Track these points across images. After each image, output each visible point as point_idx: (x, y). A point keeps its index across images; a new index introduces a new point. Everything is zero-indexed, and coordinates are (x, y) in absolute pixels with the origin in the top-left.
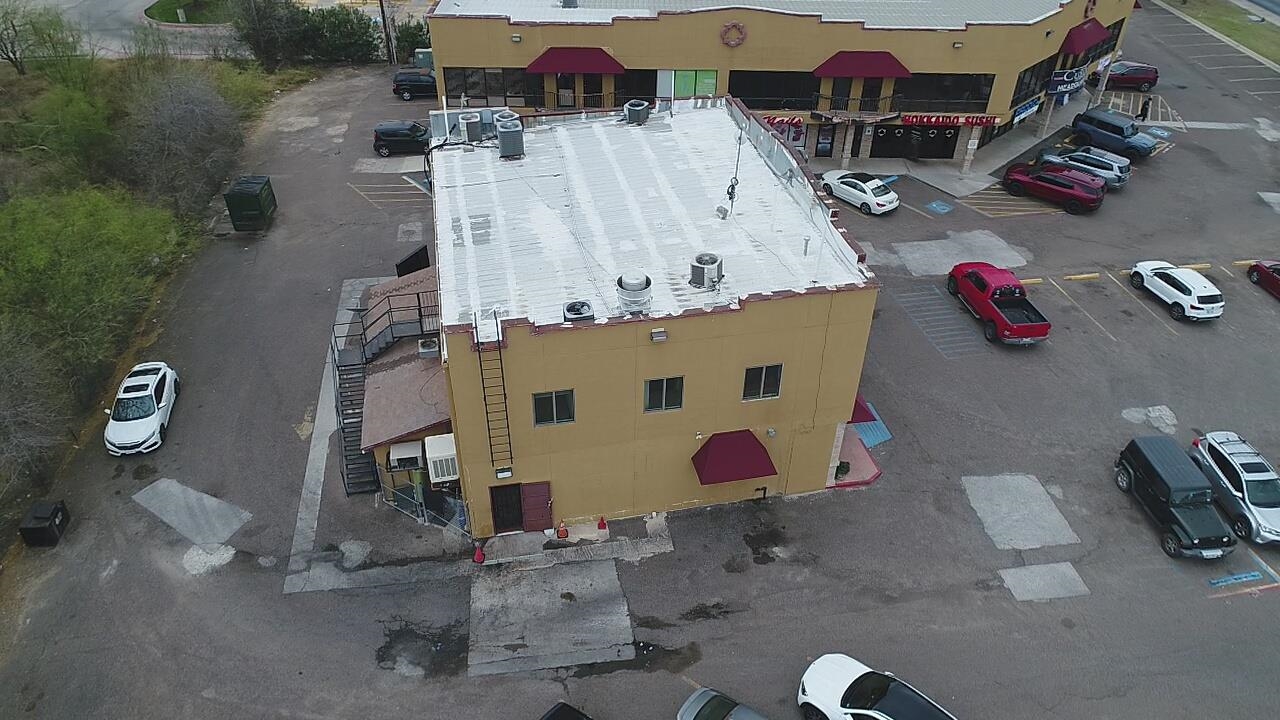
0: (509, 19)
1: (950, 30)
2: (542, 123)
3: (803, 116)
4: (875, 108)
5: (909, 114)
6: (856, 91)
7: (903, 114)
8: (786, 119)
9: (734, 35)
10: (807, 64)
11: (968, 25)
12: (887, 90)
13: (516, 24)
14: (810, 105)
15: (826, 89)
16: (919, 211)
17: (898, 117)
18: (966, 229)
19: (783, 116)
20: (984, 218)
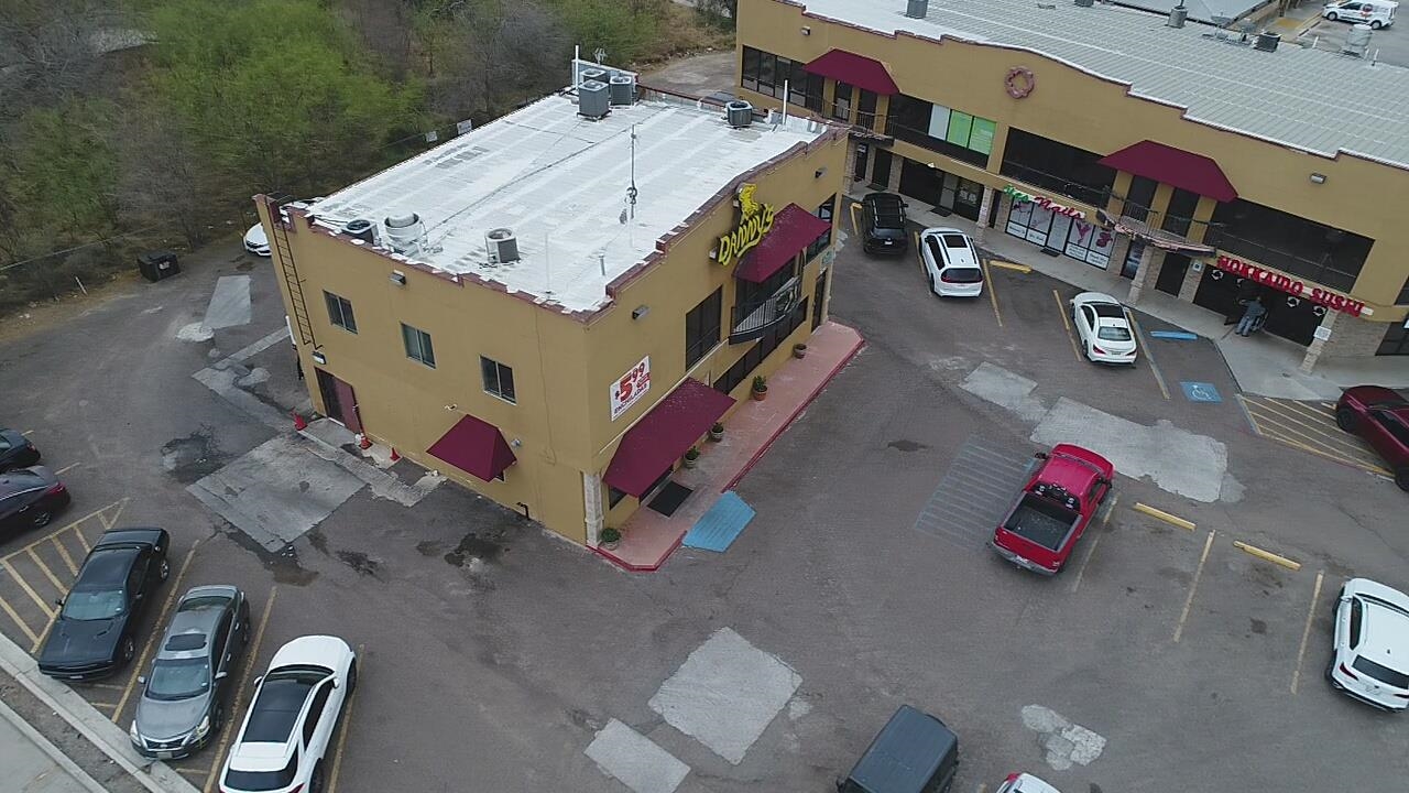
0: (804, 9)
1: (1310, 153)
3: (1085, 211)
4: (1183, 231)
5: (1230, 256)
6: (1161, 202)
7: (1221, 252)
8: (1063, 208)
9: (1019, 82)
11: (1340, 153)
12: (1204, 211)
13: (809, 15)
14: (1099, 200)
15: (1121, 186)
16: (1161, 384)
17: (1212, 254)
18: (1196, 428)
19: (1061, 202)
20: (1246, 430)
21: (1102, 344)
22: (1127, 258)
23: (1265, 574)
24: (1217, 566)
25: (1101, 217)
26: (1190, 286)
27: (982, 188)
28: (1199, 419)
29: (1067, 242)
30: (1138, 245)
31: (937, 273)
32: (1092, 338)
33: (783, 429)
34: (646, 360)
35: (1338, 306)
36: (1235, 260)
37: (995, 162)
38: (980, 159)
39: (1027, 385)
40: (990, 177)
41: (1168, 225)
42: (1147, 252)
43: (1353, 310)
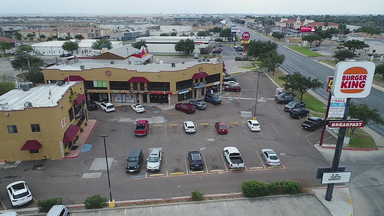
0: (60, 69)
1: (157, 72)
2: (40, 86)
3: (127, 92)
4: (144, 89)
6: (139, 86)
7: (150, 91)
9: (108, 73)
10: (126, 80)
12: (146, 85)
13: (61, 71)
14: (129, 89)
15: (132, 85)
16: (150, 112)
17: (149, 92)
18: (158, 116)
19: (123, 91)
20: (165, 114)
21: (138, 109)
22: (137, 99)
23: (174, 127)
24: (167, 128)
25: (130, 92)
26: (148, 100)
27: (107, 93)
28: (157, 115)
29: (126, 100)
30: (137, 94)
31: (106, 108)
32: (137, 109)
33: (90, 134)
34: (65, 118)
35: (169, 94)
36: (153, 92)
37: (109, 88)
38: (106, 88)
39: (130, 119)
40: (109, 91)
41: (141, 90)
42: (140, 95)
43: (171, 94)
